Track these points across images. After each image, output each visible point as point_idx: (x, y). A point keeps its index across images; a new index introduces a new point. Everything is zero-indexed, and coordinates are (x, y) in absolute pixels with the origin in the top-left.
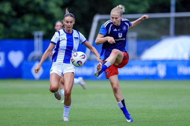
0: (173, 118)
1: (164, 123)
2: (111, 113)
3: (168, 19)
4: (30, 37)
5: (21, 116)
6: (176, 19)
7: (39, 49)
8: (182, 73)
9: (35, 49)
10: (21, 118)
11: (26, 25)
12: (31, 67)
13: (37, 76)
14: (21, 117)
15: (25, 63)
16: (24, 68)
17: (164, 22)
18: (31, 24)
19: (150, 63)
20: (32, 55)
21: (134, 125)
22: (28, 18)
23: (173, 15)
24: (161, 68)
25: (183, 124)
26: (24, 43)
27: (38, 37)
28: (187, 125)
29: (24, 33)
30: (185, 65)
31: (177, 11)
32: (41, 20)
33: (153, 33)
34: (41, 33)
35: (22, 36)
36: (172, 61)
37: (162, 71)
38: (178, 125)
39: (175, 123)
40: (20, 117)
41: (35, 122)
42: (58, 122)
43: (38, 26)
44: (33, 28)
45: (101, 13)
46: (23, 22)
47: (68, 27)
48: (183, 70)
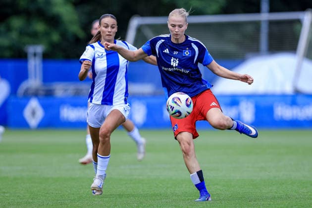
0: (267, 195)
1: (252, 203)
2: (161, 185)
3: (257, 25)
4: (21, 56)
5: (6, 191)
6: (271, 23)
7: (35, 77)
8: (282, 117)
9: (29, 76)
10: (7, 195)
11: (14, 35)
12: (22, 107)
13: (33, 122)
14: (7, 193)
15: (13, 100)
16: (10, 108)
17: (250, 29)
18: (22, 33)
19: (228, 100)
20: (24, 86)
22: (17, 23)
23: (265, 16)
24: (247, 109)
25: (285, 205)
26: (11, 65)
27: (35, 55)
28: (292, 206)
29: (10, 48)
30: (286, 104)
31: (272, 10)
32: (39, 27)
33: (231, 48)
34: (39, 49)
35: (7, 54)
36: (264, 96)
37: (247, 114)
38: (277, 206)
39: (272, 203)
40: (4, 193)
41: (31, 201)
42: (69, 201)
43: (35, 37)
44: (26, 39)
45: (142, 15)
46: (9, 29)
47: (108, 35)
48: (284, 112)
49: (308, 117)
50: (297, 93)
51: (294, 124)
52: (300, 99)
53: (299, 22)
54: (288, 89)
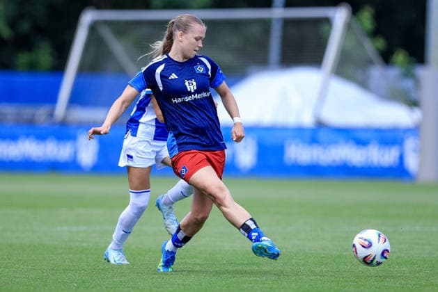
3: (266, 24)
6: (287, 23)
8: (295, 160)
17: (255, 30)
21: (171, 289)
23: (278, 13)
24: (245, 147)
30: (304, 141)
36: (271, 129)
45: (99, 7)
48: (298, 153)
49: (334, 161)
50: (320, 125)
51: (314, 171)
52: (323, 135)
53: (327, 21)
54: (307, 120)
